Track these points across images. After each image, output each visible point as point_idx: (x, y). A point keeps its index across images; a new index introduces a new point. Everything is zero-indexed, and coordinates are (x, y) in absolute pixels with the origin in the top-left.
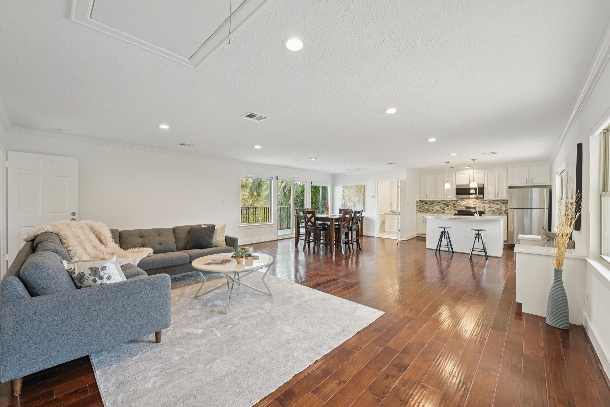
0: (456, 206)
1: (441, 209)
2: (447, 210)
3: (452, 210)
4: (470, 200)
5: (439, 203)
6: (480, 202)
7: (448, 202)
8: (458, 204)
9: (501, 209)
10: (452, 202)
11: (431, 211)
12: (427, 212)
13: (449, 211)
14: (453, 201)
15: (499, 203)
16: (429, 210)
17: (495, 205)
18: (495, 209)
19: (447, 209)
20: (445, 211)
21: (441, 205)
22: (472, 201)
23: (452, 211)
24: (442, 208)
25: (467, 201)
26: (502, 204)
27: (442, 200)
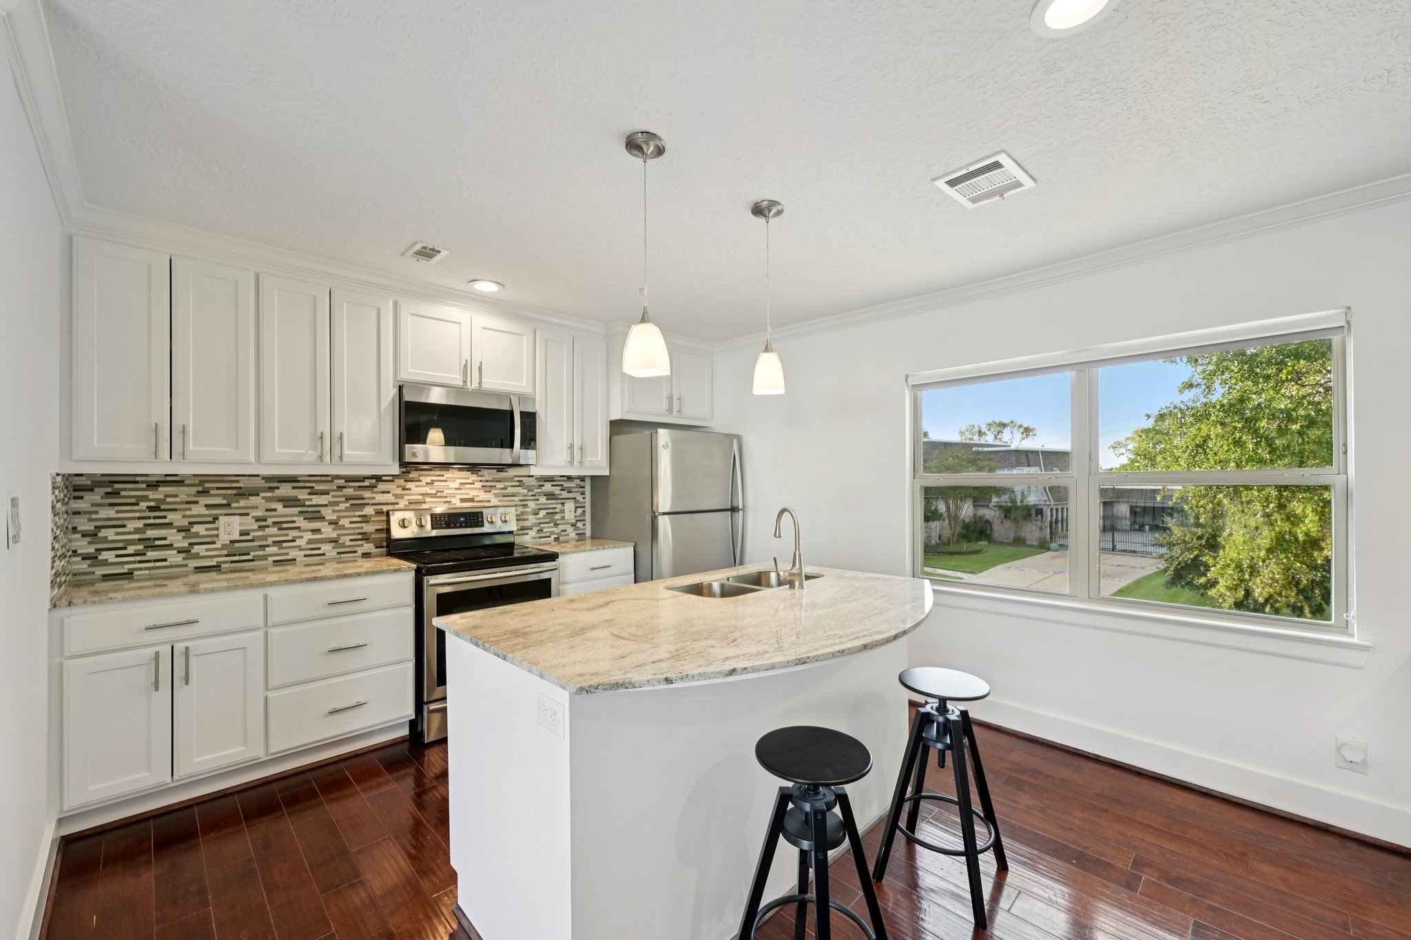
0: (369, 511)
1: (265, 538)
2: (310, 542)
3: (346, 540)
4: (447, 475)
5: (242, 493)
6: (486, 489)
7: (318, 487)
8: (380, 498)
9: (563, 518)
10: (340, 488)
11: (174, 558)
12: (129, 575)
13: (326, 548)
14: (349, 479)
15: (557, 490)
16: (151, 554)
17: (543, 499)
18: (545, 517)
19: (309, 536)
20: (293, 554)
21: (259, 513)
22: (453, 480)
23: (343, 545)
24: (274, 530)
25: (429, 479)
26: (565, 494)
27: (267, 479)
